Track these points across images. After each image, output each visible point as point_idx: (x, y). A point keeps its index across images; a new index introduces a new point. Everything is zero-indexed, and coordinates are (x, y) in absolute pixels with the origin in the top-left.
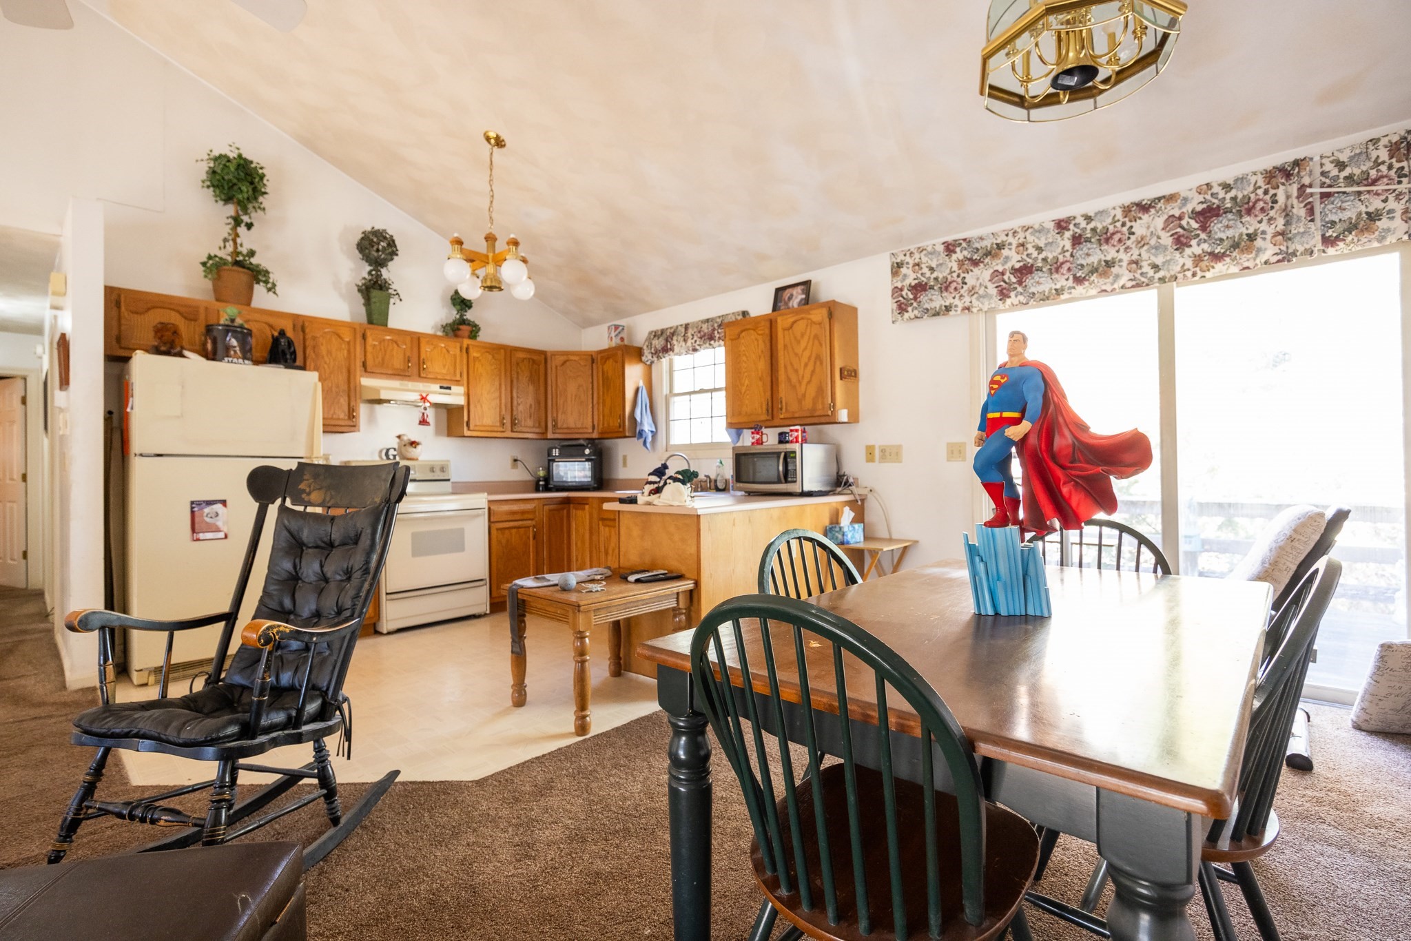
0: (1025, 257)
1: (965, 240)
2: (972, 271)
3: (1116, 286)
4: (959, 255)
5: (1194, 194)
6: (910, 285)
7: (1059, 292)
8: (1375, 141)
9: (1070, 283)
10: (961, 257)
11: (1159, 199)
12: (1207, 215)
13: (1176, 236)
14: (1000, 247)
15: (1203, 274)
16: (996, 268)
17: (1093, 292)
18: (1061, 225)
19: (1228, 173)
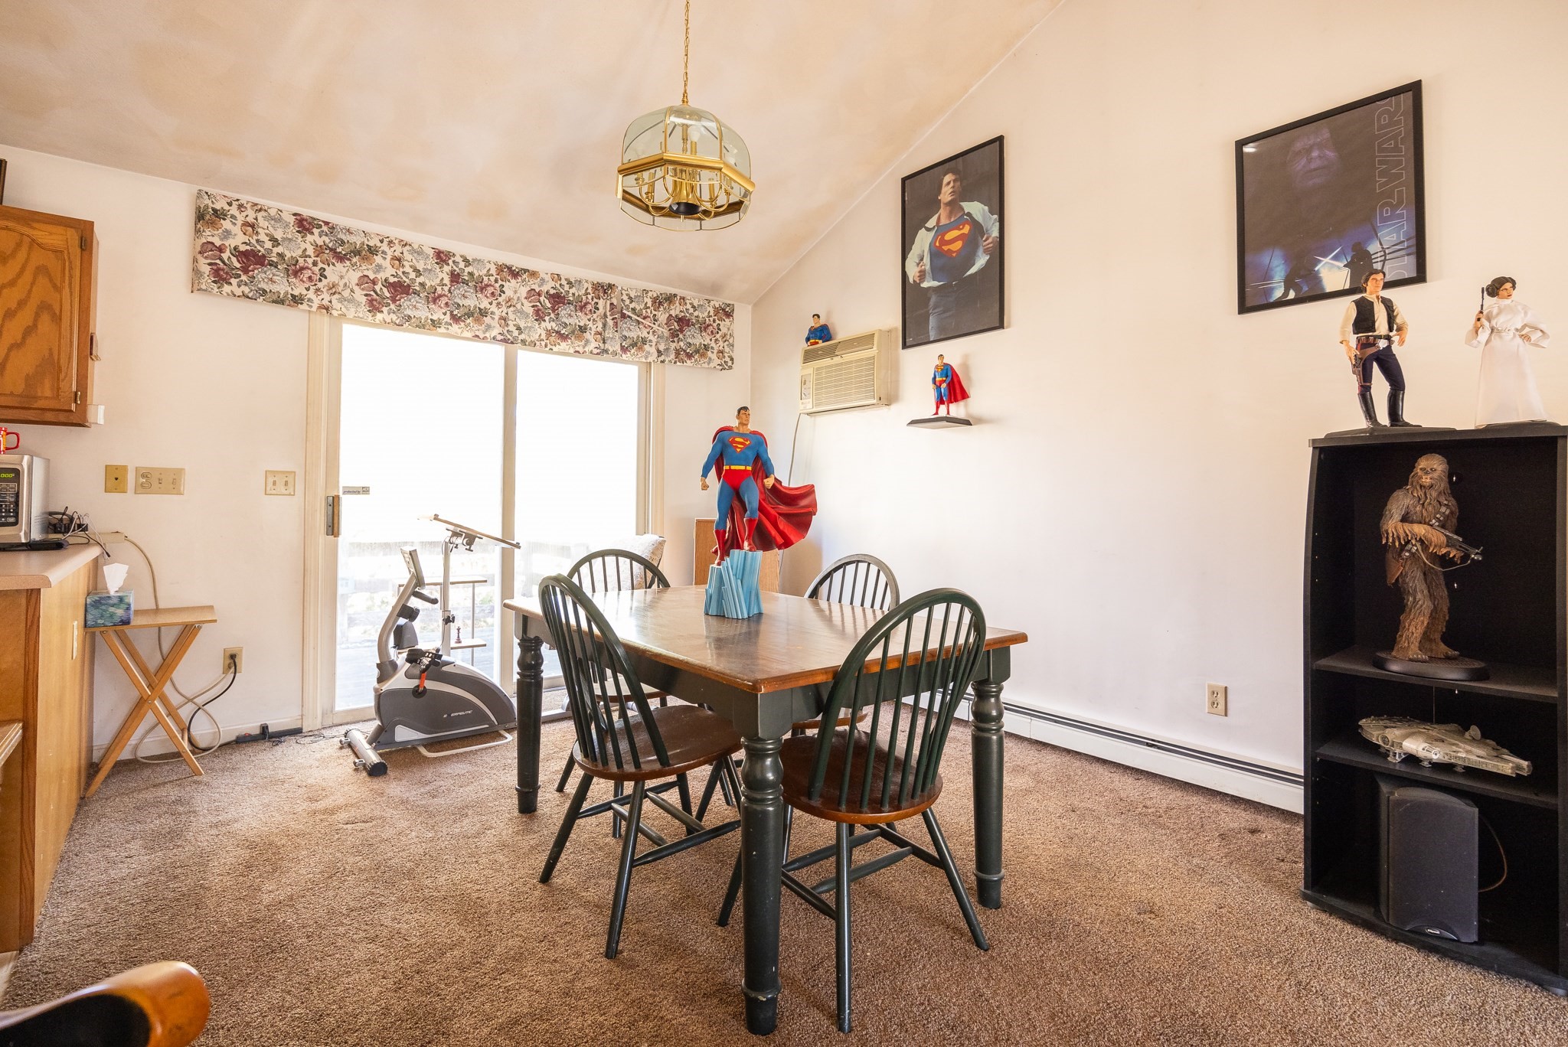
0: (400, 273)
1: (327, 223)
2: (334, 265)
3: (487, 335)
4: (315, 237)
5: (548, 278)
6: (235, 248)
7: (435, 324)
8: (646, 291)
9: (447, 318)
10: (320, 242)
11: (526, 271)
12: (557, 299)
13: (536, 309)
14: (373, 251)
15: (551, 347)
16: (366, 273)
17: (469, 335)
18: (442, 257)
19: (569, 272)
